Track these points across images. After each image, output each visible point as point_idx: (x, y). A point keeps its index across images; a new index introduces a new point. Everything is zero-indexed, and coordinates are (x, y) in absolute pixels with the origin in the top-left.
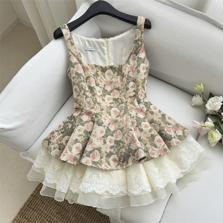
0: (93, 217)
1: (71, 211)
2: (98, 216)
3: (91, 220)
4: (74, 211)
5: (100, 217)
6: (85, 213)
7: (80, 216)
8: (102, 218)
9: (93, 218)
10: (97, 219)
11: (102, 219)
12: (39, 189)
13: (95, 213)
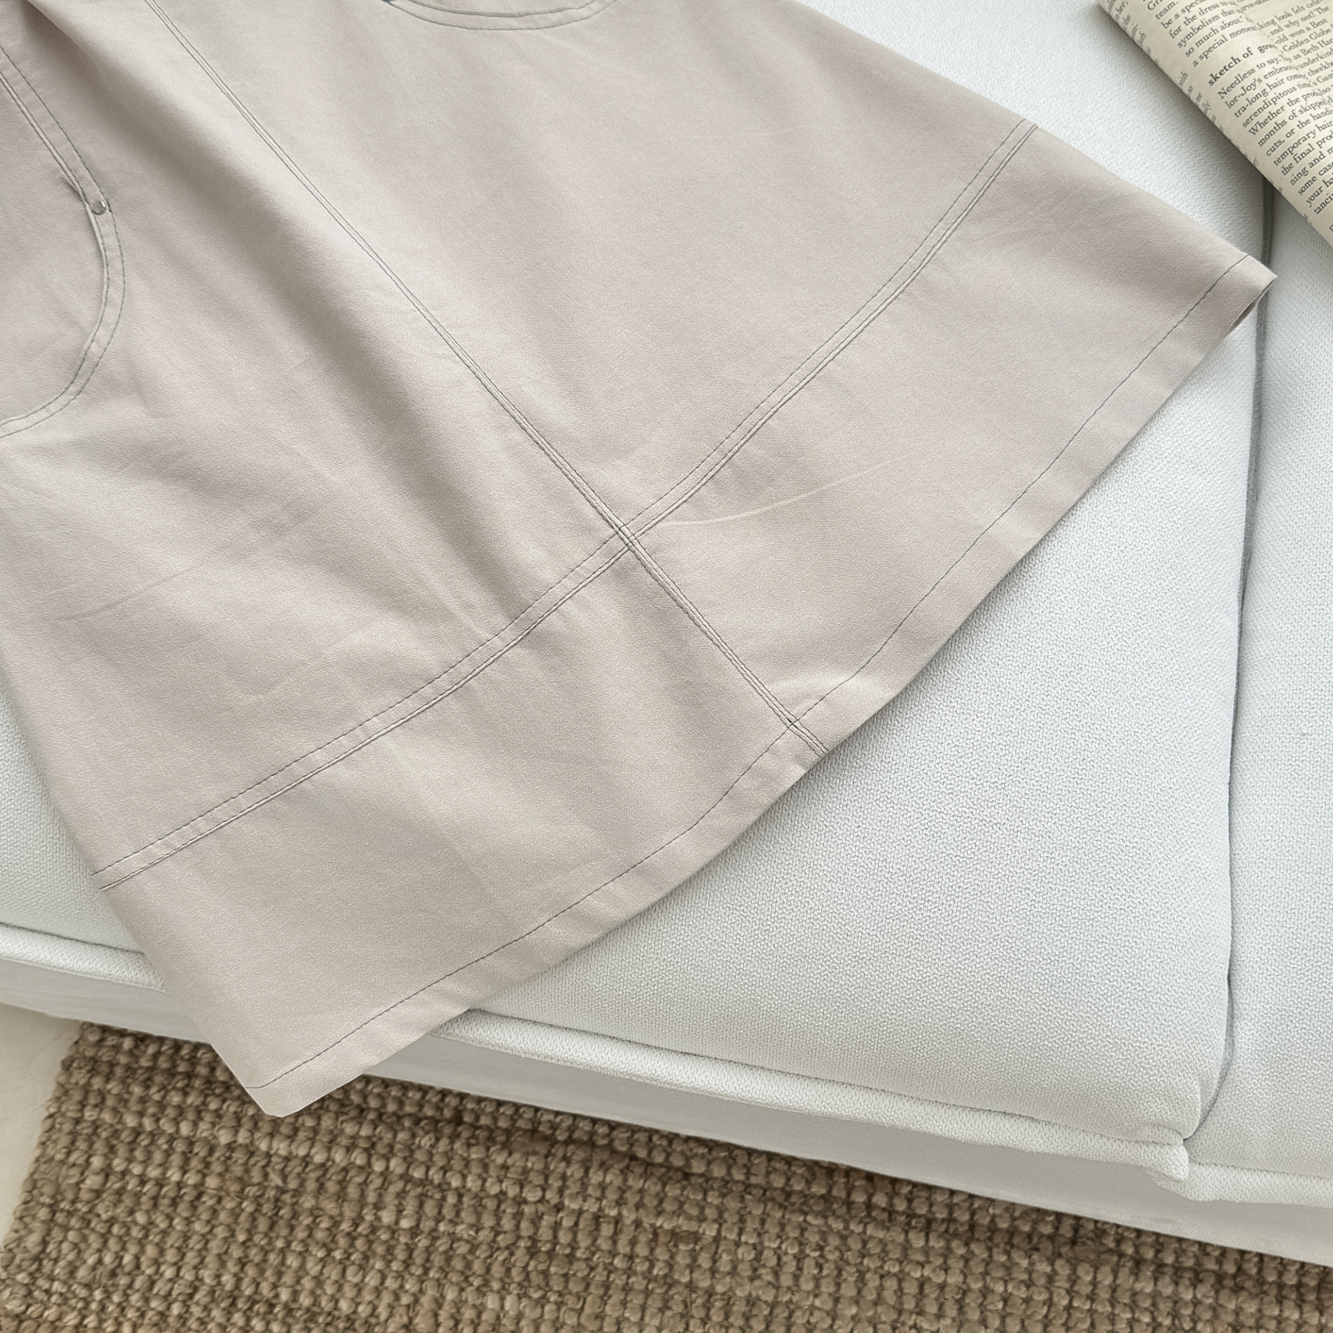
0: (599, 1276)
1: (391, 1307)
2: (642, 1250)
3: (587, 1310)
4: (416, 1301)
5: (661, 1254)
6: (516, 1275)
7: (485, 1317)
8: (672, 1256)
9: (607, 1286)
10: (638, 1282)
11: (682, 1260)
12: (35, 1251)
13: (604, 1244)
